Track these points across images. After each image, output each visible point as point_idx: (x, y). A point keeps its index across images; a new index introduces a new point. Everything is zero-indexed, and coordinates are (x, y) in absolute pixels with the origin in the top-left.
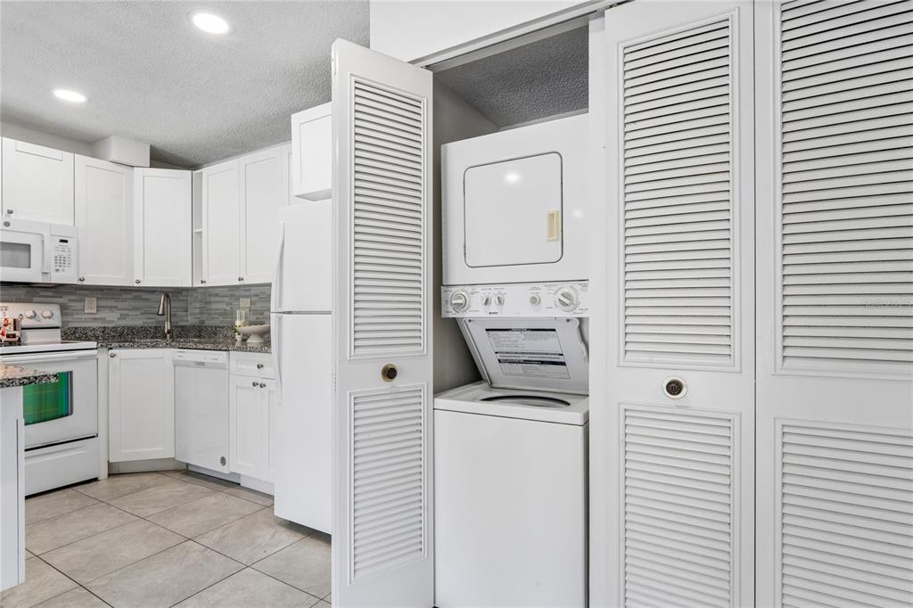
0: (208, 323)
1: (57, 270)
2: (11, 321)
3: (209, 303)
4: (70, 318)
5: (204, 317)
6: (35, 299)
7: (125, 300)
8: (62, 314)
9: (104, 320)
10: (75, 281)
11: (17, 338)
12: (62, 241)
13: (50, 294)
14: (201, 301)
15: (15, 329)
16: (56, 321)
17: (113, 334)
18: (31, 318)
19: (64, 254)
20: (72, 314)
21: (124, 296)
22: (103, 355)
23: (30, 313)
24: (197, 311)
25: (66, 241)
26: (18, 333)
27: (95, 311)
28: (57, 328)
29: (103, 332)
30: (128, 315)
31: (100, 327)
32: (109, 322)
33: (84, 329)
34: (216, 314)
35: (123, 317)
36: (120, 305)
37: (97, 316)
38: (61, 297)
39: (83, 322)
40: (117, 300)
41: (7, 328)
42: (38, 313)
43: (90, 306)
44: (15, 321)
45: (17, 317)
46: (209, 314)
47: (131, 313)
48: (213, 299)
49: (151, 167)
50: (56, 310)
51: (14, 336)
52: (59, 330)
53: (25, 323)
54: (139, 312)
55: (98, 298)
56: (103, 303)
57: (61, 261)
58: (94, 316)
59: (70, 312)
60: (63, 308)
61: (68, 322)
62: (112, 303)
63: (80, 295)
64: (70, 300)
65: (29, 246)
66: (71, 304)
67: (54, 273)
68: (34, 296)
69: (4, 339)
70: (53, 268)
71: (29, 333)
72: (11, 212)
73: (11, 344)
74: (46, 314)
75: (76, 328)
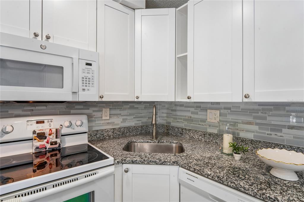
0: (173, 124)
1: (84, 90)
2: (54, 131)
3: (175, 110)
4: (93, 124)
5: (171, 120)
6: (72, 111)
7: (125, 109)
8: (89, 121)
9: (113, 123)
10: (97, 99)
11: (58, 144)
12: (87, 64)
13: (82, 107)
14: (168, 109)
15: (57, 138)
16: (85, 129)
17: (118, 133)
18: (68, 127)
19: (90, 76)
20: (95, 121)
21: (125, 107)
23: (67, 124)
24: (165, 115)
25: (90, 65)
26: (58, 140)
27: (108, 118)
28: (86, 133)
29: (113, 132)
30: (126, 119)
31: (111, 129)
32: (117, 125)
33: (102, 131)
34: (181, 119)
35: (124, 120)
36: (123, 112)
37: (110, 121)
38: (89, 109)
39: (101, 126)
40: (121, 109)
41: (51, 137)
42: (73, 123)
43: (106, 114)
44: (57, 130)
45: (58, 127)
46: (176, 119)
47: (128, 118)
48: (178, 108)
49: (146, 8)
50: (84, 119)
51: (56, 143)
52: (87, 134)
53: (64, 131)
54: (132, 117)
55: (110, 109)
56: (114, 112)
57: (87, 81)
58: (107, 121)
59: (93, 119)
60: (90, 118)
61: (92, 126)
62: (118, 112)
63: (99, 107)
64: (94, 111)
65: (62, 68)
66: (94, 114)
67: (81, 93)
68: (71, 109)
69: (48, 146)
70: (81, 88)
71: (67, 138)
72: (48, 38)
73: (53, 150)
74: (79, 123)
75: (97, 131)
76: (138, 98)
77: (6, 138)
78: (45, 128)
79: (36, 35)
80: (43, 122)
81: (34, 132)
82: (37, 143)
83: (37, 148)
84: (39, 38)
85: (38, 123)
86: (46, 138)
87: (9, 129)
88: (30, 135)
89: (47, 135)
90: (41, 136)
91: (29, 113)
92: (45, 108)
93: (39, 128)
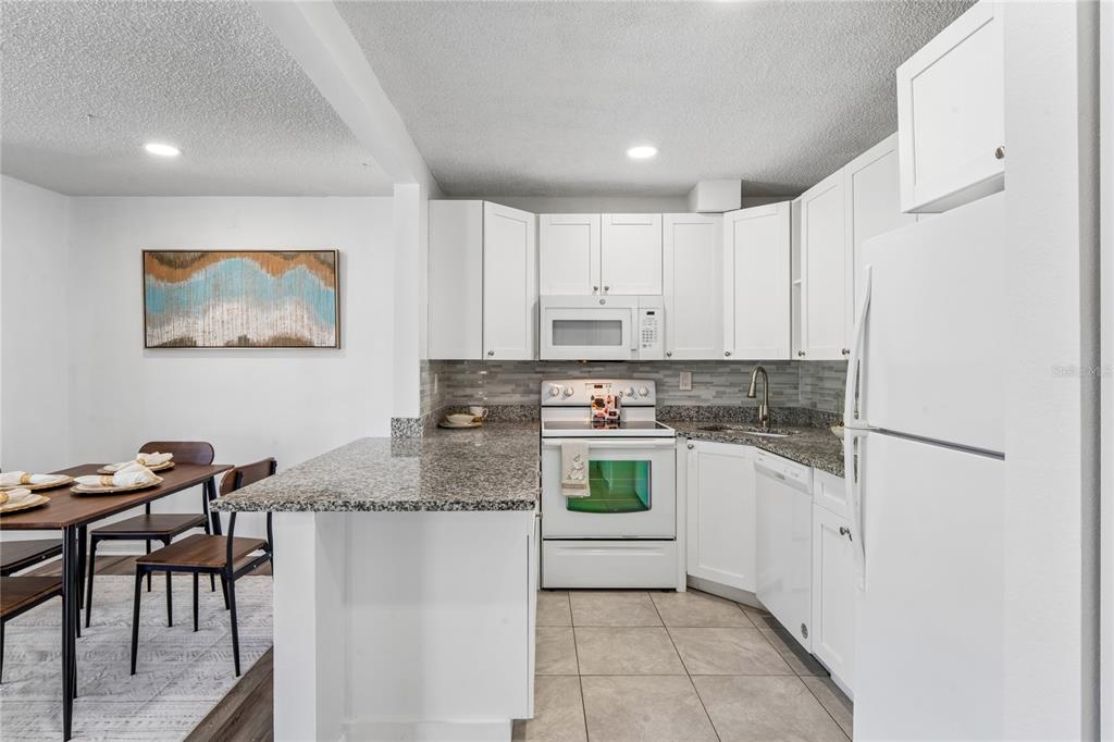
0: (820, 407)
1: (645, 346)
2: (613, 398)
3: (821, 379)
4: (665, 396)
5: (817, 398)
6: (635, 375)
7: (721, 374)
8: (657, 391)
9: (698, 398)
10: (661, 357)
11: (617, 418)
12: (649, 313)
13: (647, 369)
14: (812, 376)
15: (616, 407)
16: (651, 400)
17: (707, 414)
18: (629, 395)
19: (651, 328)
20: (667, 391)
21: (721, 370)
22: (682, 444)
23: (628, 391)
24: (809, 388)
25: (653, 313)
26: (618, 411)
27: (689, 388)
28: (653, 406)
29: (697, 412)
30: (724, 393)
31: (694, 407)
32: (705, 400)
33: (679, 407)
34: (829, 395)
35: (719, 395)
36: (715, 380)
37: (692, 394)
38: (657, 372)
39: (677, 399)
40: (712, 374)
41: (610, 405)
42: (636, 390)
43: (685, 381)
44: (616, 398)
45: (618, 395)
46: (822, 395)
47: (728, 390)
48: (827, 374)
49: (744, 206)
50: (651, 386)
51: (615, 414)
52: (654, 409)
53: (625, 400)
54: (737, 390)
55: (693, 374)
56: (698, 378)
57: (648, 336)
58: (688, 394)
59: (664, 388)
60: (659, 386)
61: (664, 399)
62: (707, 378)
63: (676, 369)
64: (666, 376)
65: (620, 322)
66: (666, 380)
67: (641, 349)
68: (634, 372)
69: (607, 416)
70: (641, 343)
71: (628, 410)
72: (607, 289)
73: (612, 422)
74: (643, 391)
75: (671, 407)
76: (728, 354)
77: (568, 401)
78: (602, 394)
79: (596, 289)
80: (601, 387)
81: (593, 398)
82: (596, 411)
83: (596, 416)
84: (598, 292)
85: (596, 387)
86: (604, 406)
87: (570, 392)
88: (589, 401)
89: (605, 402)
90: (599, 403)
91: (587, 375)
92: (601, 369)
93: (598, 393)
